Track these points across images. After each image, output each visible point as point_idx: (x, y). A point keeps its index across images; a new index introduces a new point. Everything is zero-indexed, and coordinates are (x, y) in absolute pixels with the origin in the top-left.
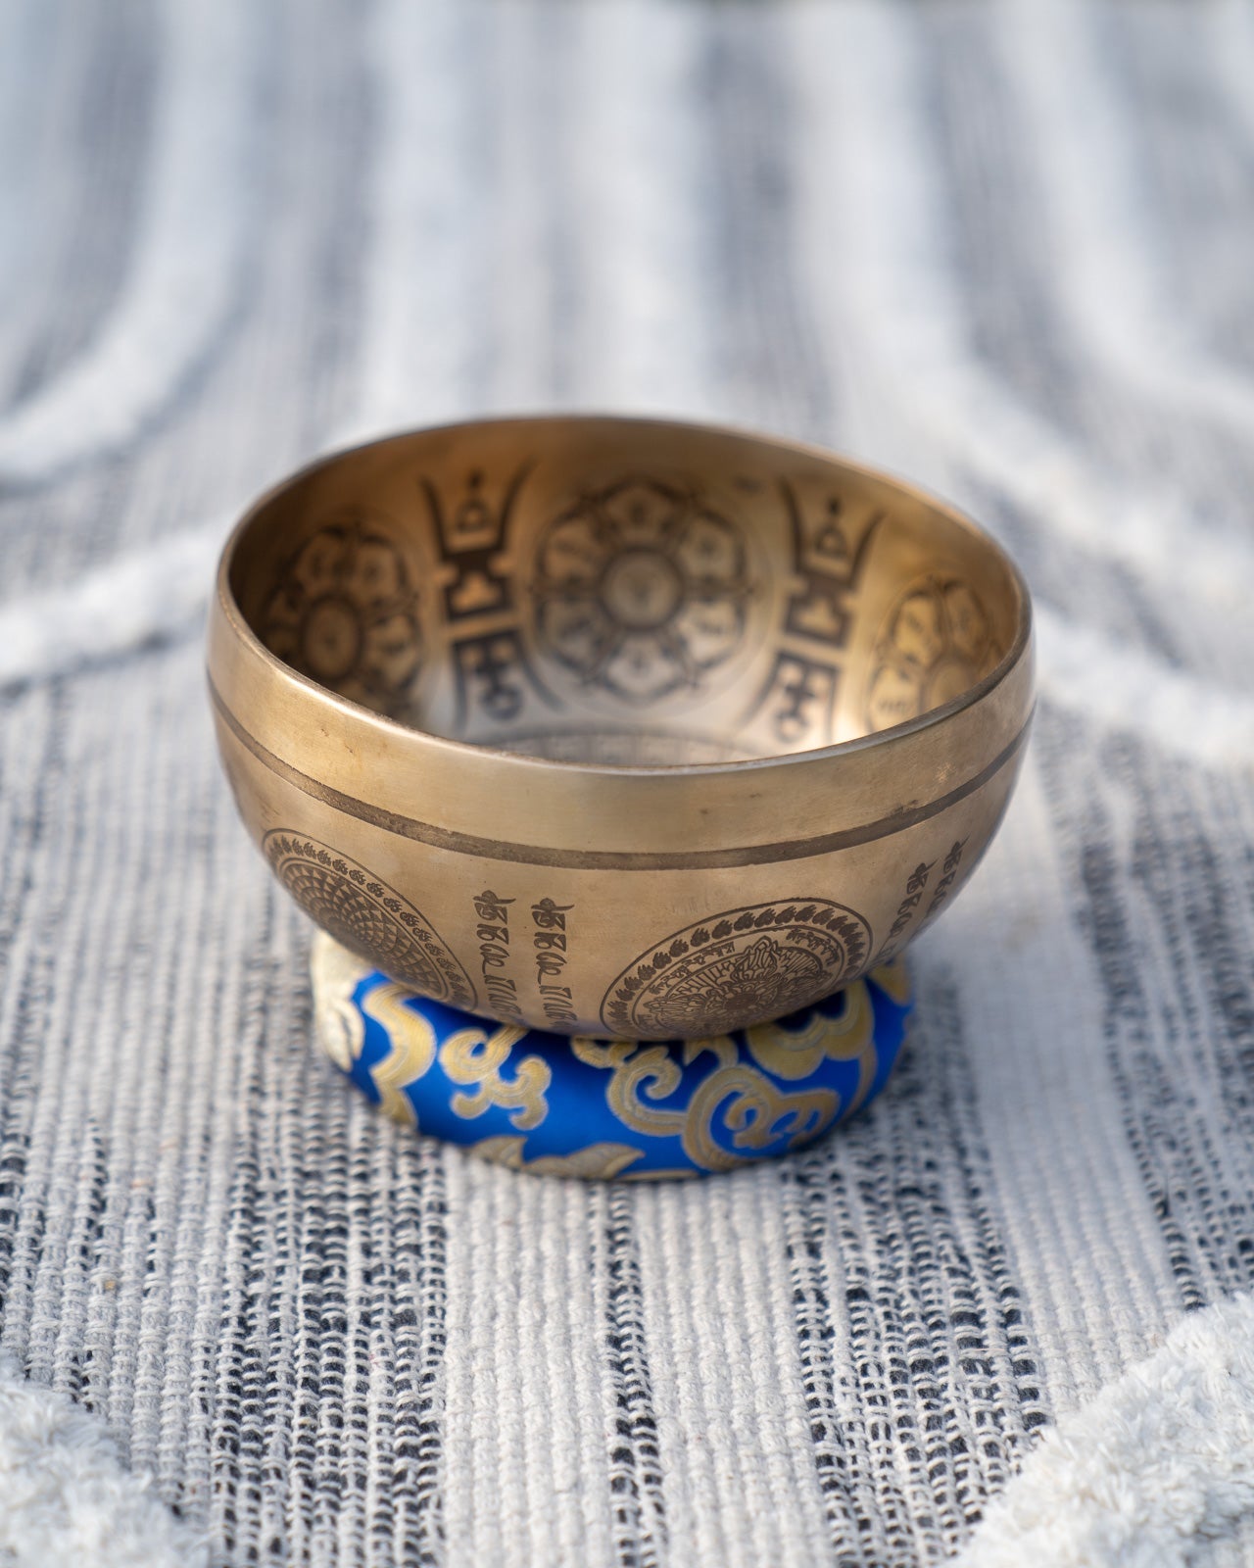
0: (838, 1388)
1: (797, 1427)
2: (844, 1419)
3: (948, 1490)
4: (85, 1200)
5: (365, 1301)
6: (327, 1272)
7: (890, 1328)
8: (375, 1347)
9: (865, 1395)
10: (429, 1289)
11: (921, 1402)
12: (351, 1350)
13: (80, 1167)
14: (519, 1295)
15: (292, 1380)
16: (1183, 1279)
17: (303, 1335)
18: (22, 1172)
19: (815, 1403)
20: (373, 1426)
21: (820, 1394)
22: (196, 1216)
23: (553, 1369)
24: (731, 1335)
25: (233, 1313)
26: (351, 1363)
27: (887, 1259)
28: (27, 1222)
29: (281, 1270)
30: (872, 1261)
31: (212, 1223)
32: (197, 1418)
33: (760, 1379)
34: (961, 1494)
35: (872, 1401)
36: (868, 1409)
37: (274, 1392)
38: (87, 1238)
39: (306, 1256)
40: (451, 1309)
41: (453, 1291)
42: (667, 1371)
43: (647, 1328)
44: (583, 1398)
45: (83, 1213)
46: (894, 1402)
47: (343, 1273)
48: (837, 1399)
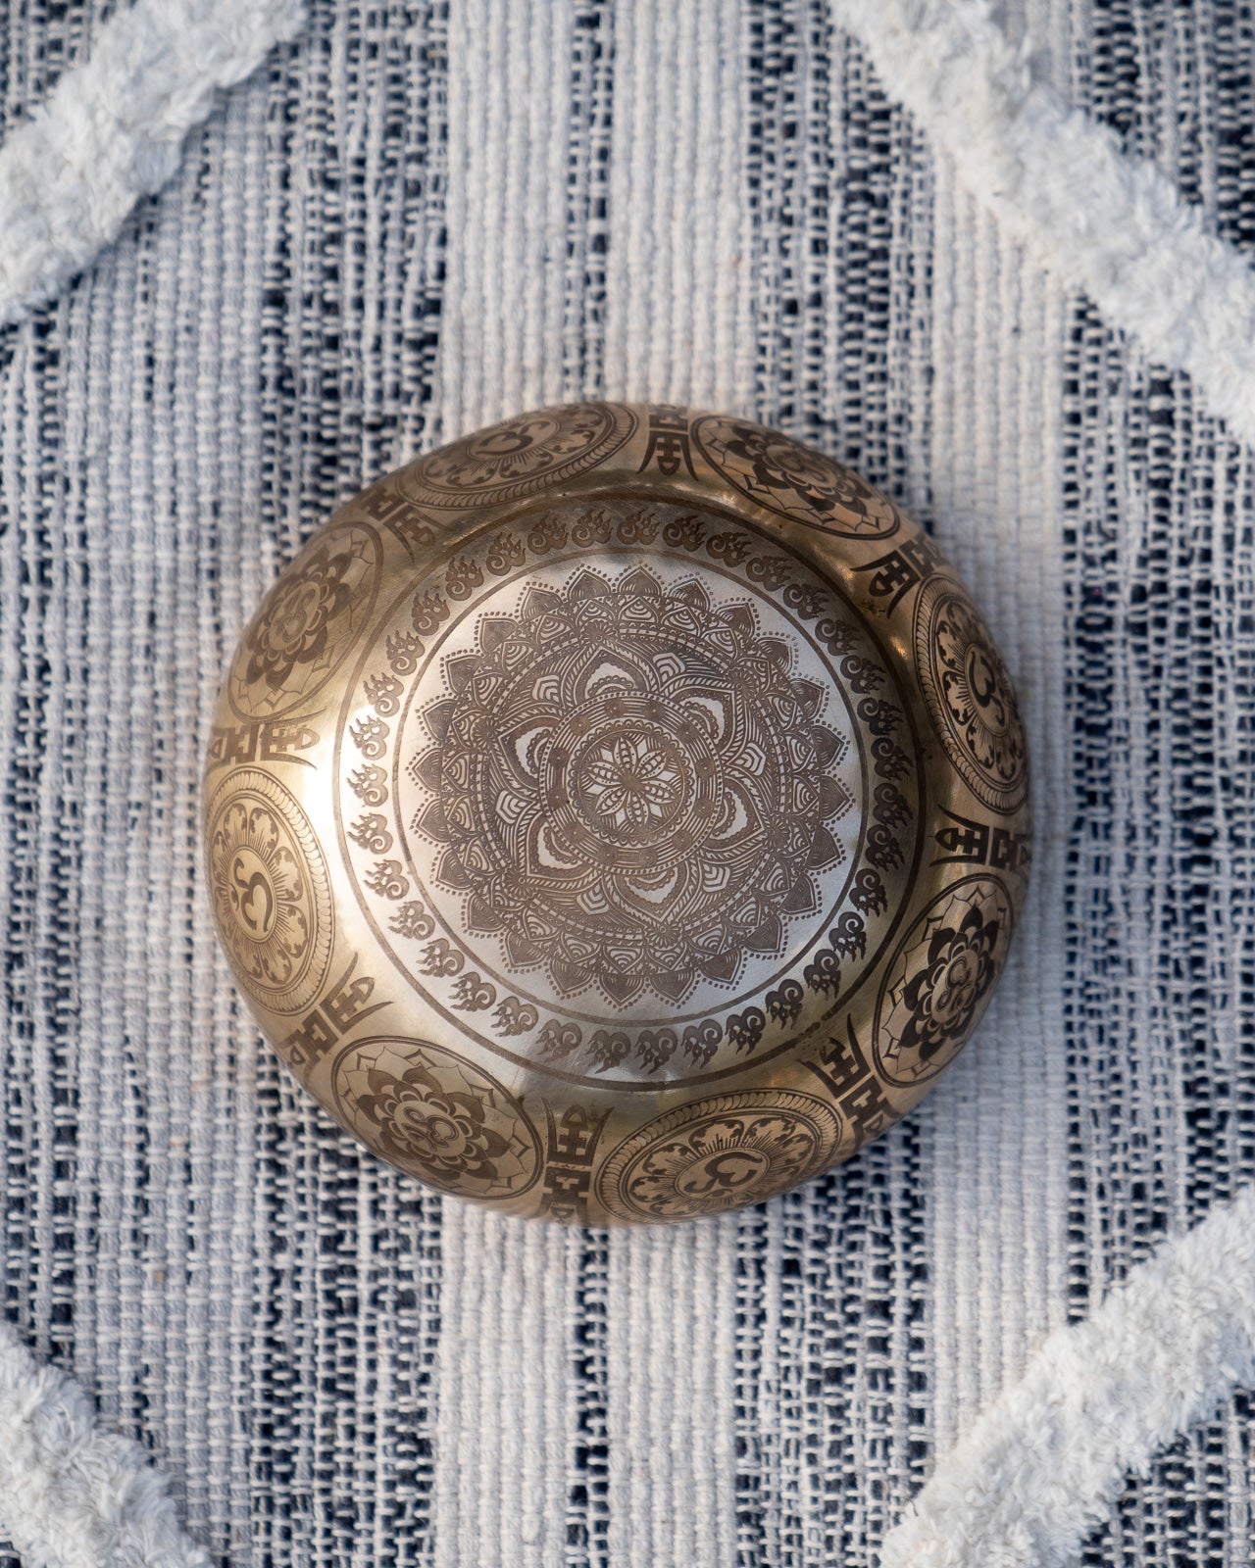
0: (763, 1394)
1: (724, 1444)
2: (764, 1431)
3: (836, 1533)
4: (132, 1174)
5: (375, 1275)
6: (340, 1237)
7: (815, 1317)
8: (382, 1335)
9: (785, 1404)
10: (426, 1263)
11: (828, 1421)
12: (362, 1339)
13: (123, 1128)
14: (503, 1268)
15: (314, 1380)
16: (1075, 1248)
17: (321, 1323)
18: (75, 1142)
19: (741, 1411)
20: (381, 1441)
21: (746, 1402)
22: (227, 1174)
23: (528, 1379)
24: (680, 1321)
25: (262, 1298)
26: (362, 1355)
27: (822, 1220)
28: (84, 1207)
29: (301, 1235)
30: (810, 1221)
31: (242, 1182)
32: (239, 1436)
33: (700, 1377)
34: (846, 1538)
35: (789, 1413)
36: (786, 1422)
37: (298, 1396)
38: (135, 1219)
39: (324, 1219)
40: (445, 1287)
41: (448, 1266)
42: (622, 1374)
43: (611, 1312)
44: (551, 1415)
45: (130, 1191)
46: (807, 1415)
47: (355, 1236)
48: (761, 1406)
